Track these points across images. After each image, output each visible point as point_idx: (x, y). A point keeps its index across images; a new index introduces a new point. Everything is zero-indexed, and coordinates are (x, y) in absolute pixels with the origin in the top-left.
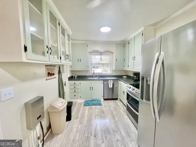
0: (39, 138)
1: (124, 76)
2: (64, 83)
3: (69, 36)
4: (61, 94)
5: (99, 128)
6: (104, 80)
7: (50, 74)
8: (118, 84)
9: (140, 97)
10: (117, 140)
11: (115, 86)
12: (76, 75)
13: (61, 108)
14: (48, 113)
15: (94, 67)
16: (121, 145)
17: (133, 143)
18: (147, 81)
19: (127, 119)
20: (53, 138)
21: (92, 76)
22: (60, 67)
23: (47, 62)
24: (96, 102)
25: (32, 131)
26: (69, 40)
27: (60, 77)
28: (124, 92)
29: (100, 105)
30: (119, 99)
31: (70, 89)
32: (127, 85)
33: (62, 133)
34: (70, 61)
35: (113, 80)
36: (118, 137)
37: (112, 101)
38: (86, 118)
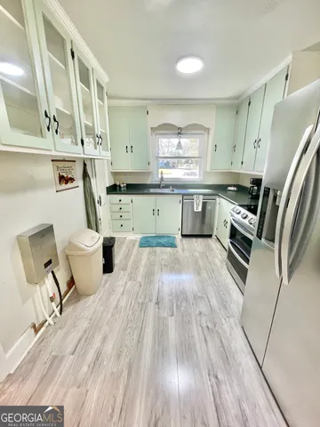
0: (52, 299)
1: (230, 186)
2: (97, 199)
3: (100, 86)
4: (92, 222)
5: (166, 290)
6: (183, 195)
7: (64, 180)
8: (215, 204)
9: (255, 233)
10: (200, 313)
11: (209, 208)
12: (123, 182)
13: (91, 249)
14: (67, 258)
15: (167, 166)
16: (206, 322)
17: (232, 320)
18: (275, 198)
19: (227, 277)
20: (79, 301)
21: (158, 186)
22: (85, 165)
23: (50, 150)
24: (165, 240)
25: (38, 287)
26: (101, 98)
27: (87, 185)
28: (226, 222)
29: (173, 245)
30: (214, 237)
31: (112, 212)
32: (234, 206)
33: (95, 293)
34: (107, 151)
35: (204, 195)
36: (203, 308)
37: (200, 240)
38: (142, 270)
